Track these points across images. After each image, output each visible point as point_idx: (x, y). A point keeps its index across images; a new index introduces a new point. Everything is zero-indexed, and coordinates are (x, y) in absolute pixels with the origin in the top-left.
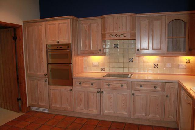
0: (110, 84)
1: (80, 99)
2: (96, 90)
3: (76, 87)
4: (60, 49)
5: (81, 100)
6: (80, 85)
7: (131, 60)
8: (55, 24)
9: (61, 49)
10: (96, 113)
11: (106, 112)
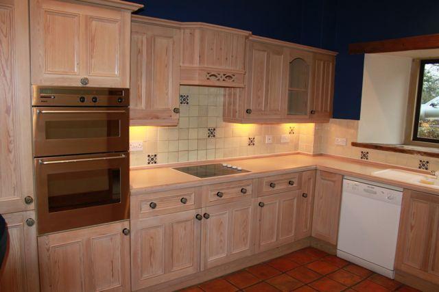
0: (223, 191)
1: (151, 248)
2: (193, 213)
3: (141, 218)
4: (93, 104)
5: (152, 252)
6: (151, 210)
7: (212, 133)
8: (74, 15)
9: (97, 104)
10: (191, 271)
11: (212, 259)
